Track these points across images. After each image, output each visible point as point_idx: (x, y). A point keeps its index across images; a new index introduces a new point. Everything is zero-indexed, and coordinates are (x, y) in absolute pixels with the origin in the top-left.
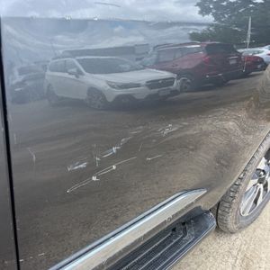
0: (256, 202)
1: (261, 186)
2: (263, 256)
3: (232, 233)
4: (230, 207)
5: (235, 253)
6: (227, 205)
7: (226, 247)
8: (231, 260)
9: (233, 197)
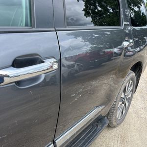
0: (122, 113)
1: (124, 105)
2: (129, 135)
3: (115, 127)
4: (113, 114)
5: (117, 135)
6: (112, 113)
7: (113, 134)
8: (116, 139)
9: (114, 110)
